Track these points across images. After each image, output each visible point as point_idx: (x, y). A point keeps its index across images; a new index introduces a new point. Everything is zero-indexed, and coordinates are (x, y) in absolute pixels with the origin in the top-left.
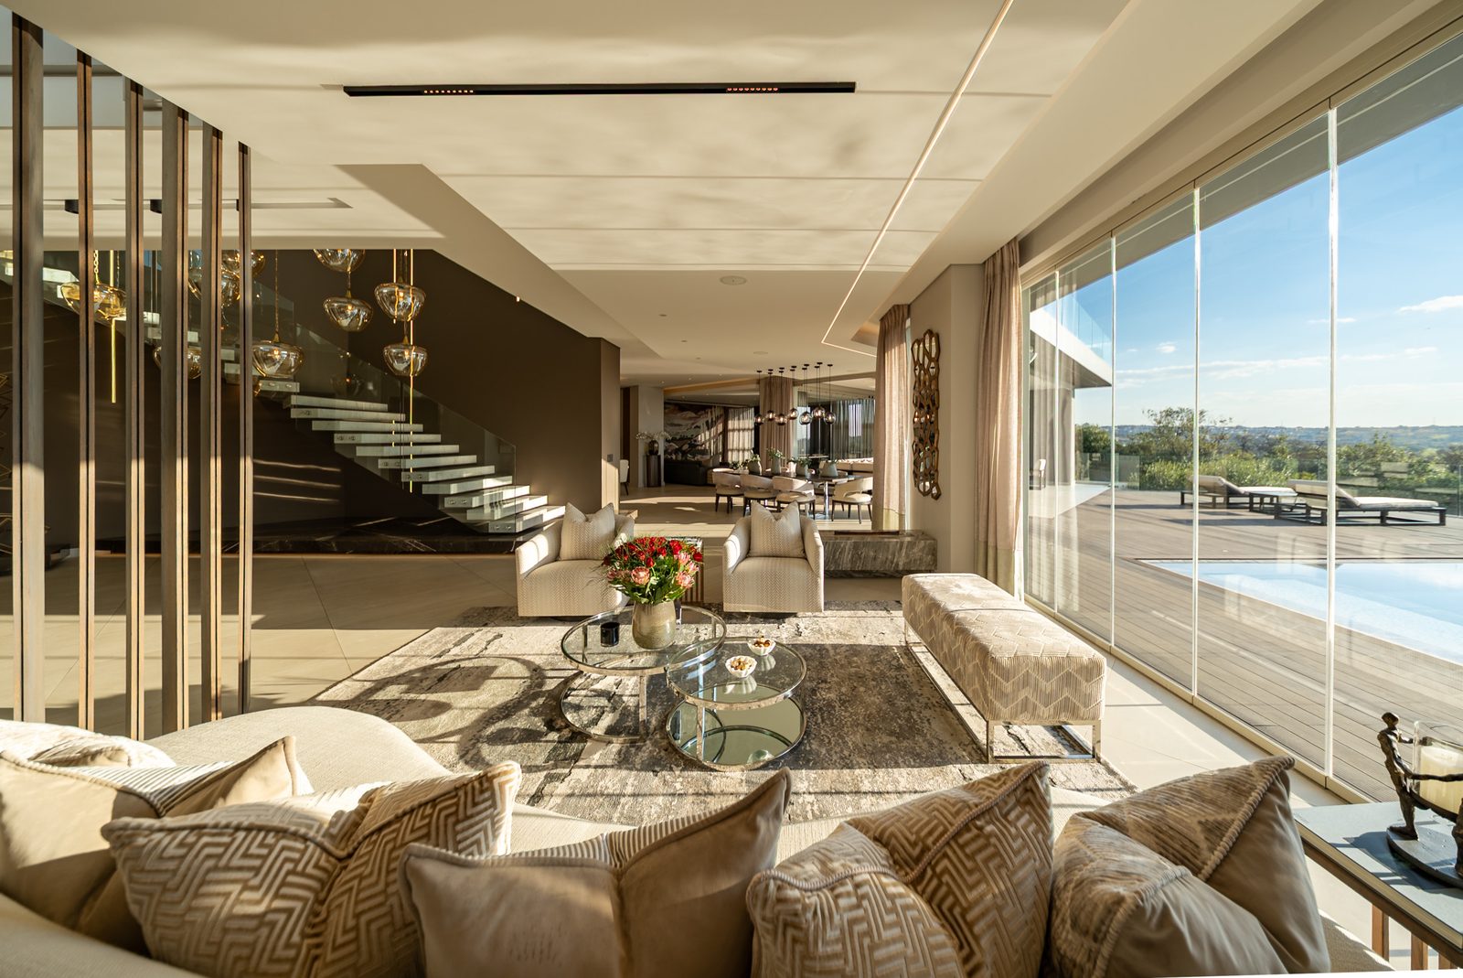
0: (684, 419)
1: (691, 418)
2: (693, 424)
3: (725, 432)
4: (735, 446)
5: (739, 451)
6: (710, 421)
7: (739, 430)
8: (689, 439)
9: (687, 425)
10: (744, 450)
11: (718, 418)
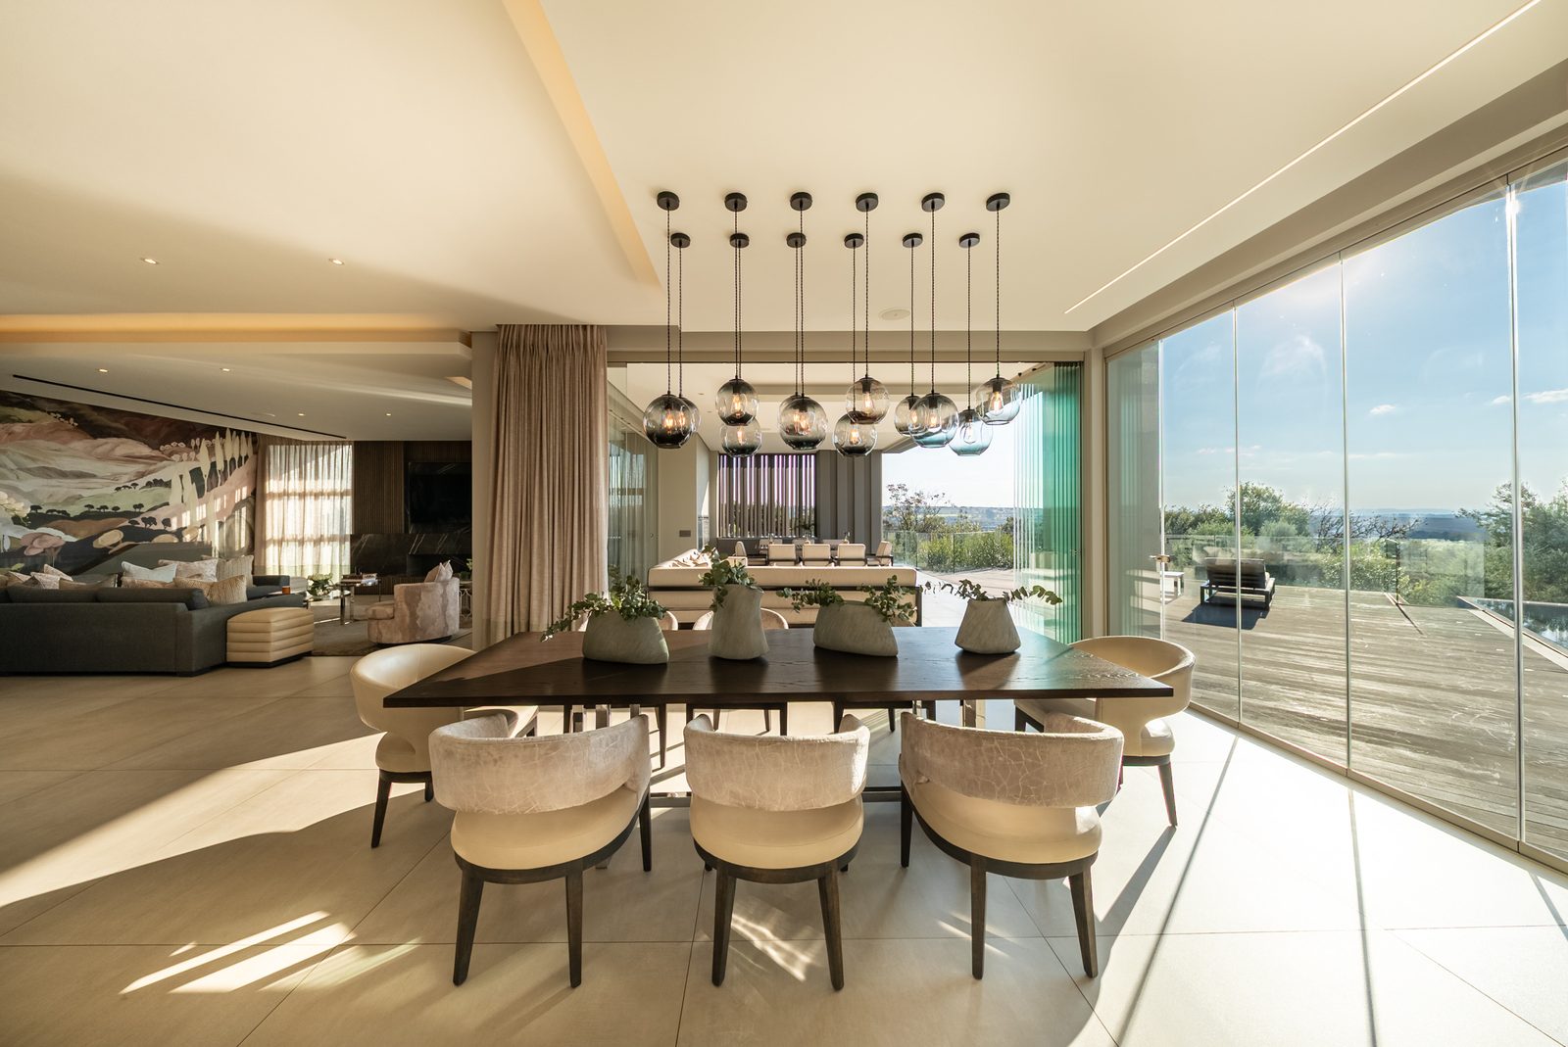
0: (105, 457)
1: (131, 459)
2: (142, 475)
3: (256, 502)
4: (289, 533)
5: (302, 542)
6: (206, 471)
7: (303, 495)
8: (127, 514)
9: (115, 477)
10: (318, 541)
11: (233, 464)
